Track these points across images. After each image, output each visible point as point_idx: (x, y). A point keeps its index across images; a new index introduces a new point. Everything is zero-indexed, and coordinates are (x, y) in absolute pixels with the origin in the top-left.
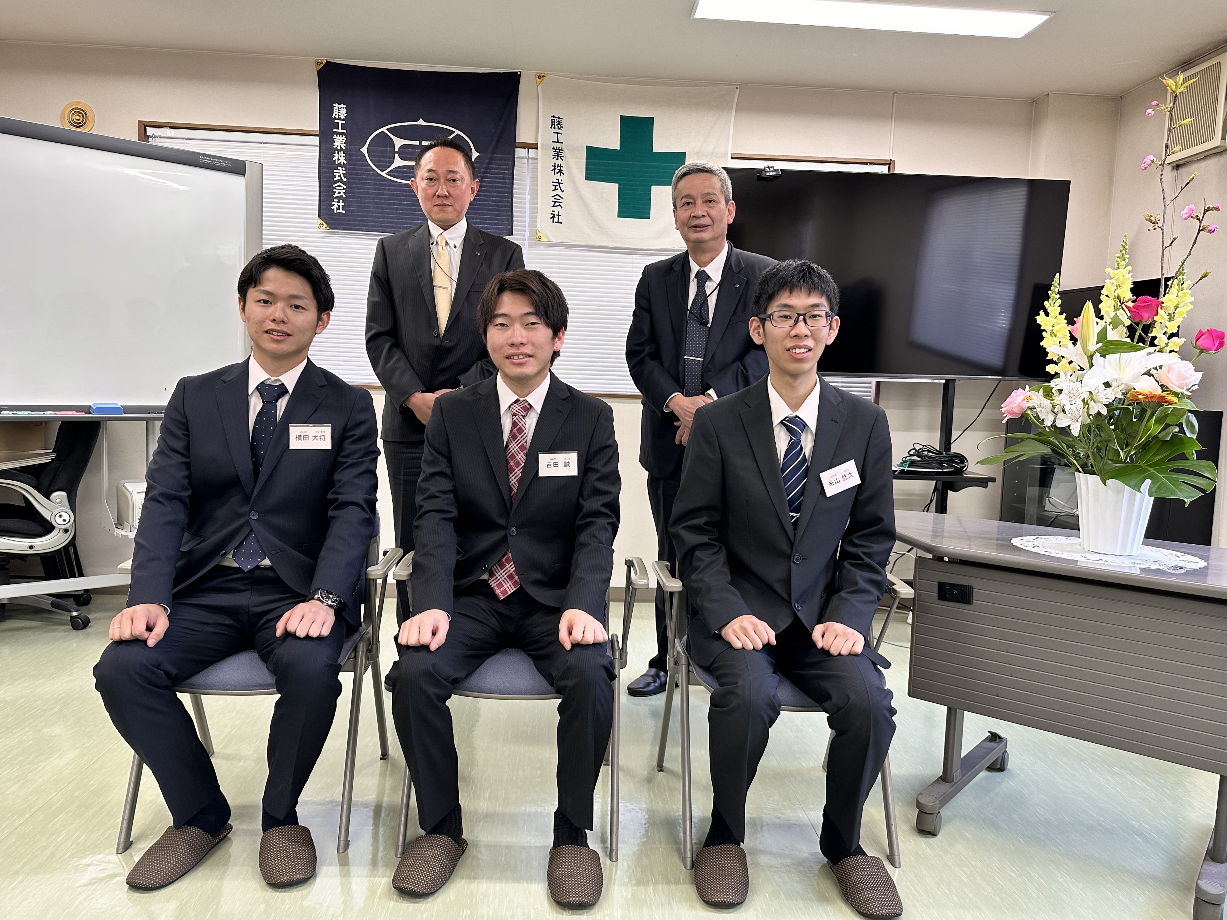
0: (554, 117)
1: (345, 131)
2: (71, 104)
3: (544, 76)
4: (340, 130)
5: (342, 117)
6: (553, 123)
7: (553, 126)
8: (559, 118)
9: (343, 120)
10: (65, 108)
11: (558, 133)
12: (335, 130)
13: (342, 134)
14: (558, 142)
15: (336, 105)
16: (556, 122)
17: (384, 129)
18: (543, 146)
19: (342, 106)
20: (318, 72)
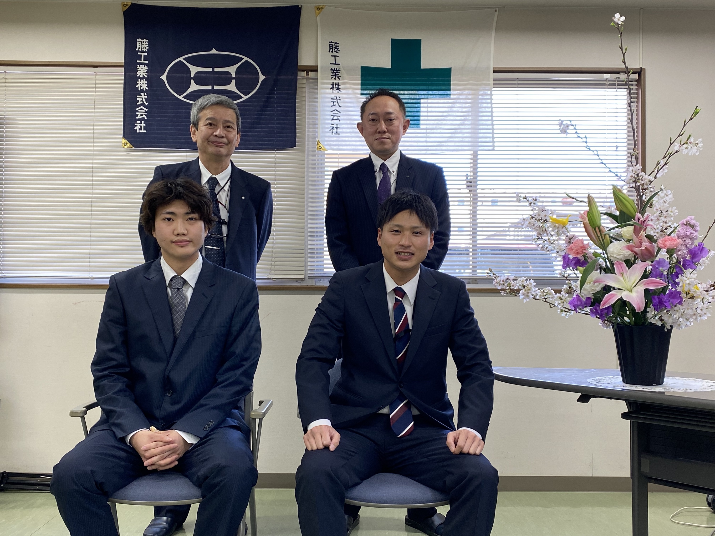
0: (331, 42)
1: (147, 62)
3: (322, 8)
4: (142, 61)
5: (145, 50)
6: (331, 47)
7: (331, 50)
8: (336, 43)
9: (145, 52)
11: (335, 56)
12: (138, 61)
13: (144, 64)
14: (335, 64)
15: (140, 40)
16: (334, 47)
17: (181, 59)
18: (322, 67)
19: (145, 40)
20: (124, 13)
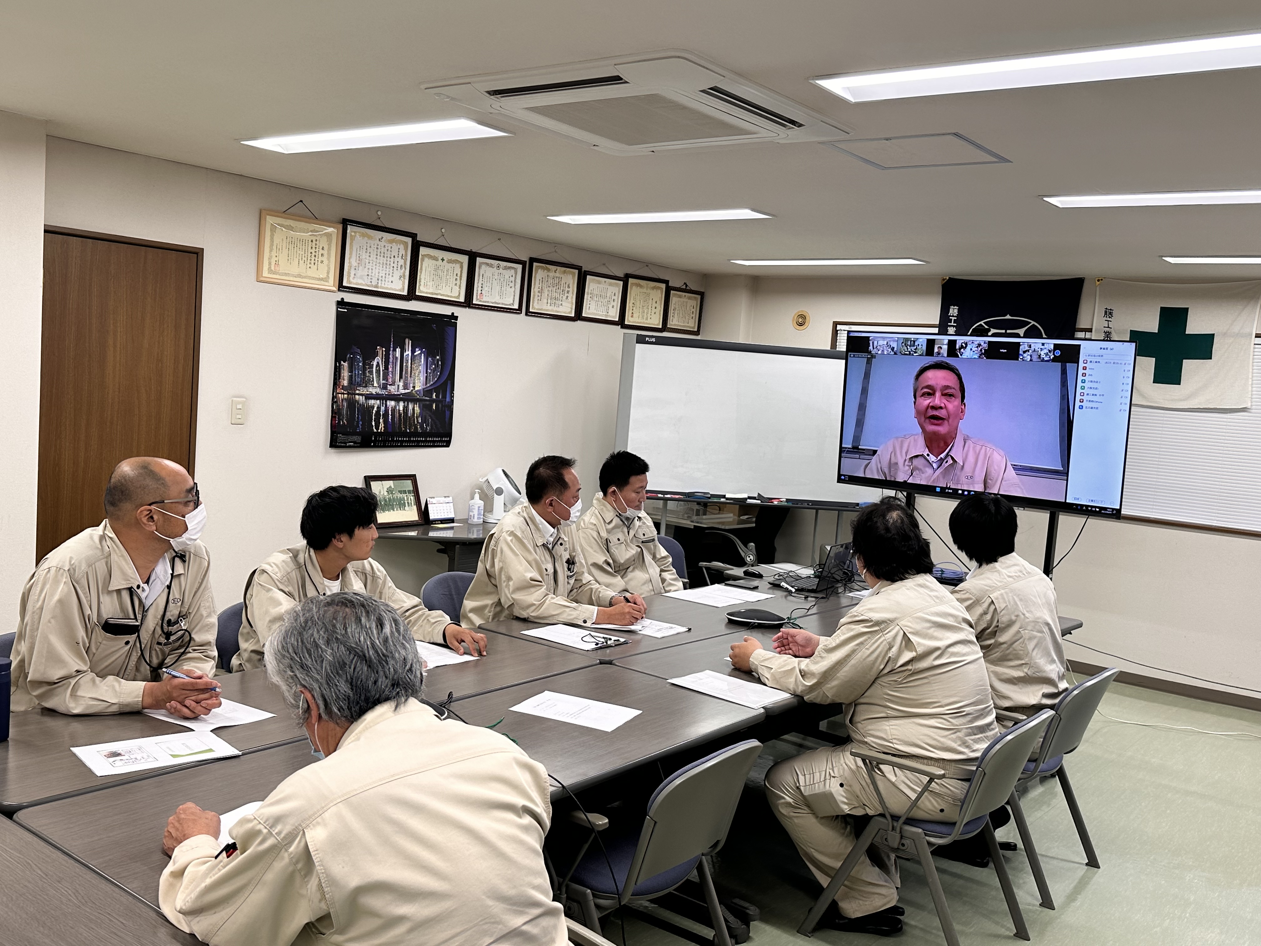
0: (1106, 309)
1: (955, 324)
2: (798, 312)
3: (1101, 280)
4: (952, 324)
5: (955, 315)
6: (1106, 313)
7: (1106, 316)
8: (1111, 310)
9: (955, 317)
10: (795, 315)
11: (1108, 321)
12: (949, 324)
13: (953, 326)
14: (1108, 327)
15: (952, 308)
16: (1109, 313)
17: (982, 323)
18: (1096, 330)
19: (956, 308)
20: (943, 285)
